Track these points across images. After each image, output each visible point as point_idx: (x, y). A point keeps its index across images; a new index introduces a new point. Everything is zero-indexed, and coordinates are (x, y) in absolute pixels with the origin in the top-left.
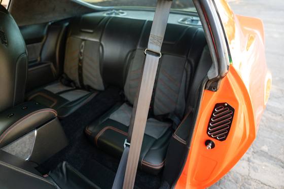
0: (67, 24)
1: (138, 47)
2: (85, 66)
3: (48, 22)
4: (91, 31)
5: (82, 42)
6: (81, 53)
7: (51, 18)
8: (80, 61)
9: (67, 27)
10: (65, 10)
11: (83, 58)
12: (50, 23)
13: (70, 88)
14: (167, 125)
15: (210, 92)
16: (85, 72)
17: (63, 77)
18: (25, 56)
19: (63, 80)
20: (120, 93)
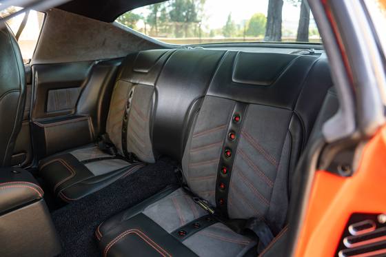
0: (119, 64)
1: (209, 93)
2: (131, 123)
3: (94, 61)
4: (147, 71)
5: (132, 87)
6: (128, 103)
7: (100, 55)
8: (126, 116)
9: (119, 67)
10: (119, 46)
11: (130, 112)
12: (97, 62)
13: (108, 156)
14: (248, 243)
15: (331, 179)
16: (130, 132)
17: (101, 139)
18: (18, 93)
19: (101, 143)
20: (176, 171)
